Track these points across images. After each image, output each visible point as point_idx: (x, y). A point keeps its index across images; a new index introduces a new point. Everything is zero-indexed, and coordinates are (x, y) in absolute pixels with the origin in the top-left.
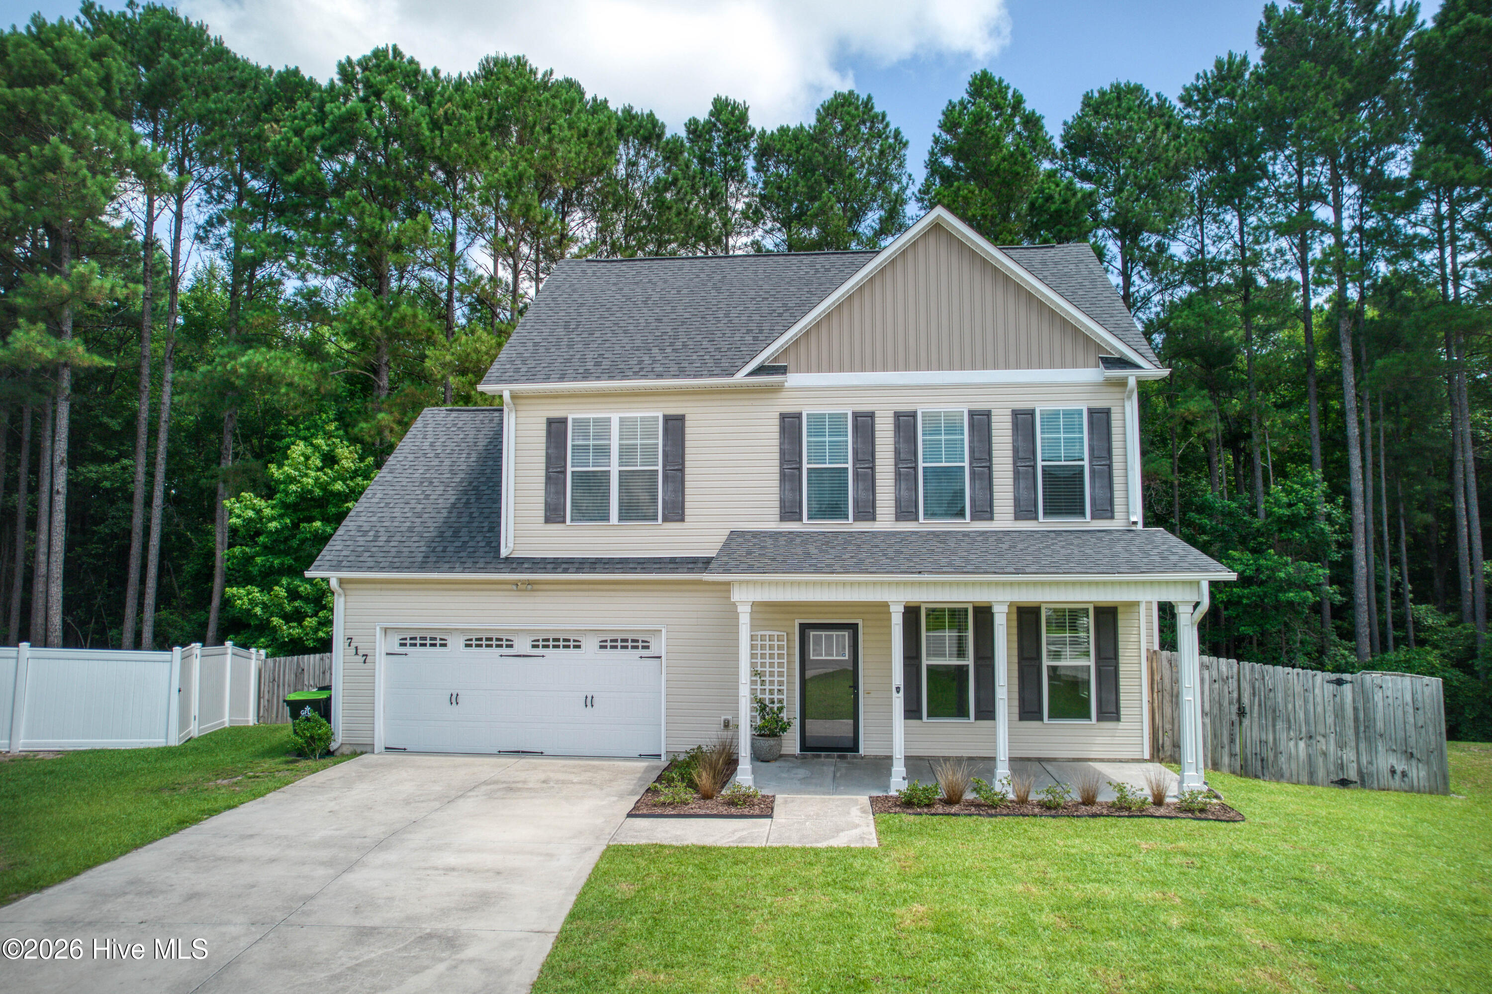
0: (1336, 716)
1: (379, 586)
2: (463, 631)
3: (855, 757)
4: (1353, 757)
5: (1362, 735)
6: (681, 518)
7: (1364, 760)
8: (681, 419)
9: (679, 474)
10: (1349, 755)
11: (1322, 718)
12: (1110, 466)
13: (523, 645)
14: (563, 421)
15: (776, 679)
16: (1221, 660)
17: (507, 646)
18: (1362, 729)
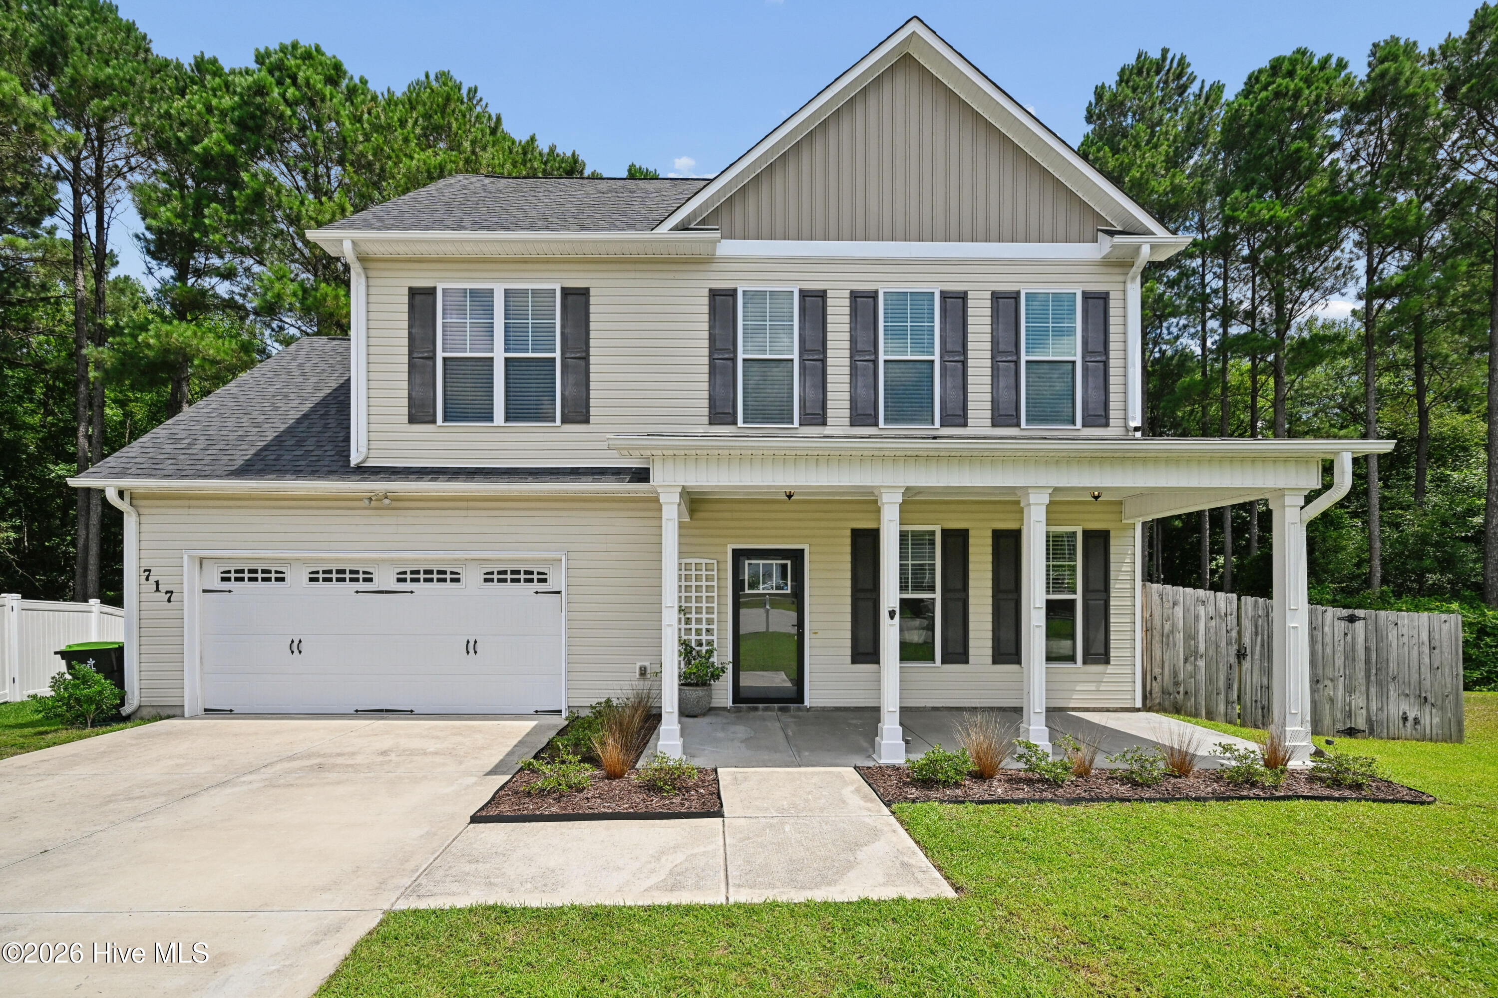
0: (1346, 658)
1: (186, 503)
2: (304, 561)
3: (799, 709)
4: (1362, 702)
5: (1373, 678)
6: (585, 420)
7: (1374, 707)
8: (584, 293)
9: (582, 363)
10: (1358, 701)
11: (1330, 659)
12: (1106, 364)
13: (385, 579)
14: (431, 292)
15: (704, 616)
16: (1219, 594)
17: (365, 580)
18: (1374, 671)
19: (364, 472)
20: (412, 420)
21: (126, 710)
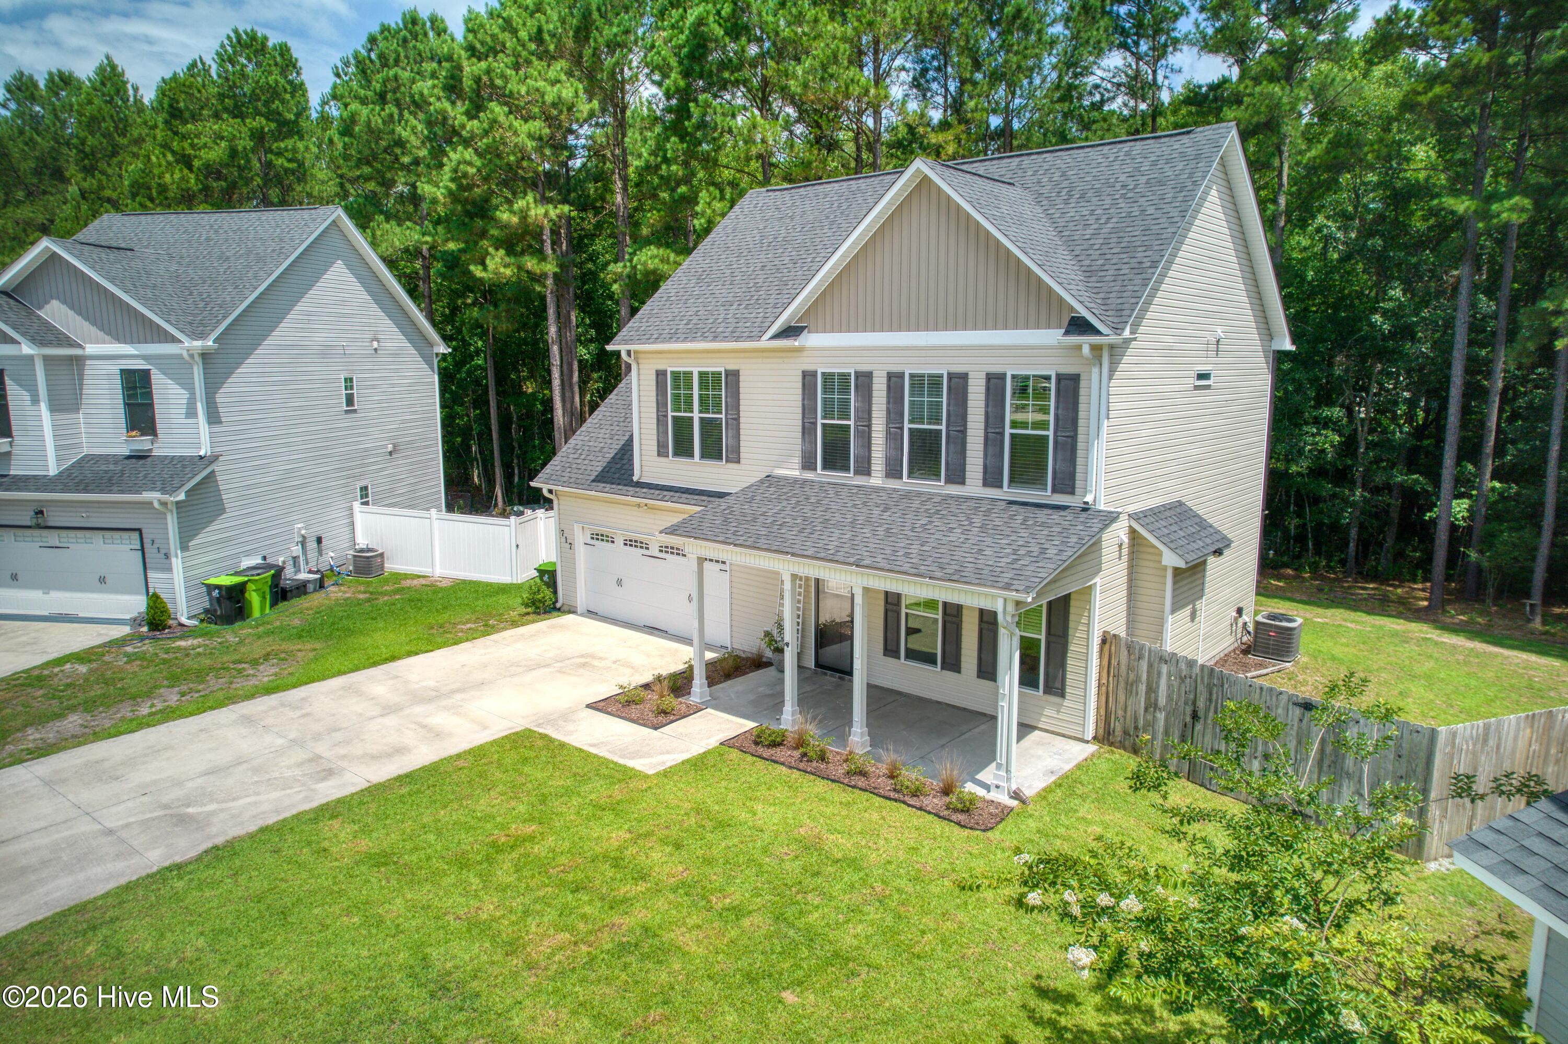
0: (1299, 743)
2: (623, 534)
5: (1326, 769)
6: (737, 461)
8: (736, 373)
9: (736, 422)
12: (1074, 439)
13: (654, 550)
14: (665, 373)
17: (646, 548)
18: (1327, 763)
19: (639, 485)
20: (659, 455)
21: (558, 605)
